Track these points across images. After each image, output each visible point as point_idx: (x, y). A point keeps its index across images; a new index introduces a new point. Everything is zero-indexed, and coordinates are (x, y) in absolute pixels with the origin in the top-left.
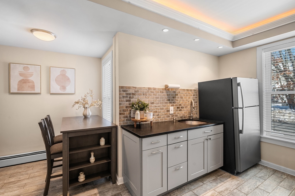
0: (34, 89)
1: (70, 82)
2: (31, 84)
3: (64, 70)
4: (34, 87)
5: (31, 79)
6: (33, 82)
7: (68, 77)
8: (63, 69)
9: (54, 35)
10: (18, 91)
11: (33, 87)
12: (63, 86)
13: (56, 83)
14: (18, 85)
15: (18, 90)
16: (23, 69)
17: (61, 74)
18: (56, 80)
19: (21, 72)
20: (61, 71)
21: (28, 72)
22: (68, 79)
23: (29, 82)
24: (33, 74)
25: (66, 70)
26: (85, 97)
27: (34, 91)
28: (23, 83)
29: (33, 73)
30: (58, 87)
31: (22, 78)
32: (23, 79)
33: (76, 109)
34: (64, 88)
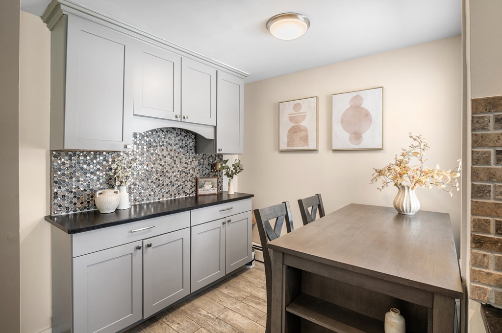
0: (308, 143)
1: (371, 121)
2: (303, 134)
3: (357, 96)
4: (308, 139)
5: (304, 124)
6: (306, 130)
7: (367, 111)
8: (355, 94)
9: (305, 18)
10: (287, 147)
11: (305, 139)
12: (355, 133)
13: (343, 127)
14: (288, 136)
15: (288, 145)
16: (294, 109)
17: (351, 107)
18: (342, 122)
19: (291, 114)
20: (352, 98)
21: (299, 113)
22: (367, 115)
23: (301, 131)
24: (306, 115)
25: (362, 94)
26: (402, 158)
27: (308, 145)
28: (294, 133)
29: (306, 112)
30: (347, 136)
31: (292, 124)
32: (294, 126)
33: (378, 189)
34: (357, 136)
